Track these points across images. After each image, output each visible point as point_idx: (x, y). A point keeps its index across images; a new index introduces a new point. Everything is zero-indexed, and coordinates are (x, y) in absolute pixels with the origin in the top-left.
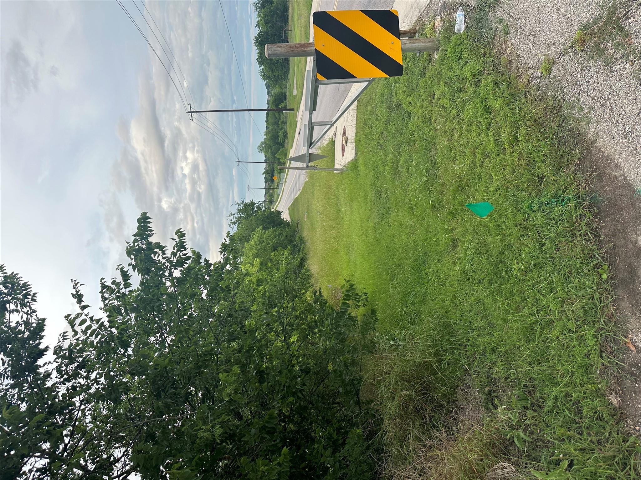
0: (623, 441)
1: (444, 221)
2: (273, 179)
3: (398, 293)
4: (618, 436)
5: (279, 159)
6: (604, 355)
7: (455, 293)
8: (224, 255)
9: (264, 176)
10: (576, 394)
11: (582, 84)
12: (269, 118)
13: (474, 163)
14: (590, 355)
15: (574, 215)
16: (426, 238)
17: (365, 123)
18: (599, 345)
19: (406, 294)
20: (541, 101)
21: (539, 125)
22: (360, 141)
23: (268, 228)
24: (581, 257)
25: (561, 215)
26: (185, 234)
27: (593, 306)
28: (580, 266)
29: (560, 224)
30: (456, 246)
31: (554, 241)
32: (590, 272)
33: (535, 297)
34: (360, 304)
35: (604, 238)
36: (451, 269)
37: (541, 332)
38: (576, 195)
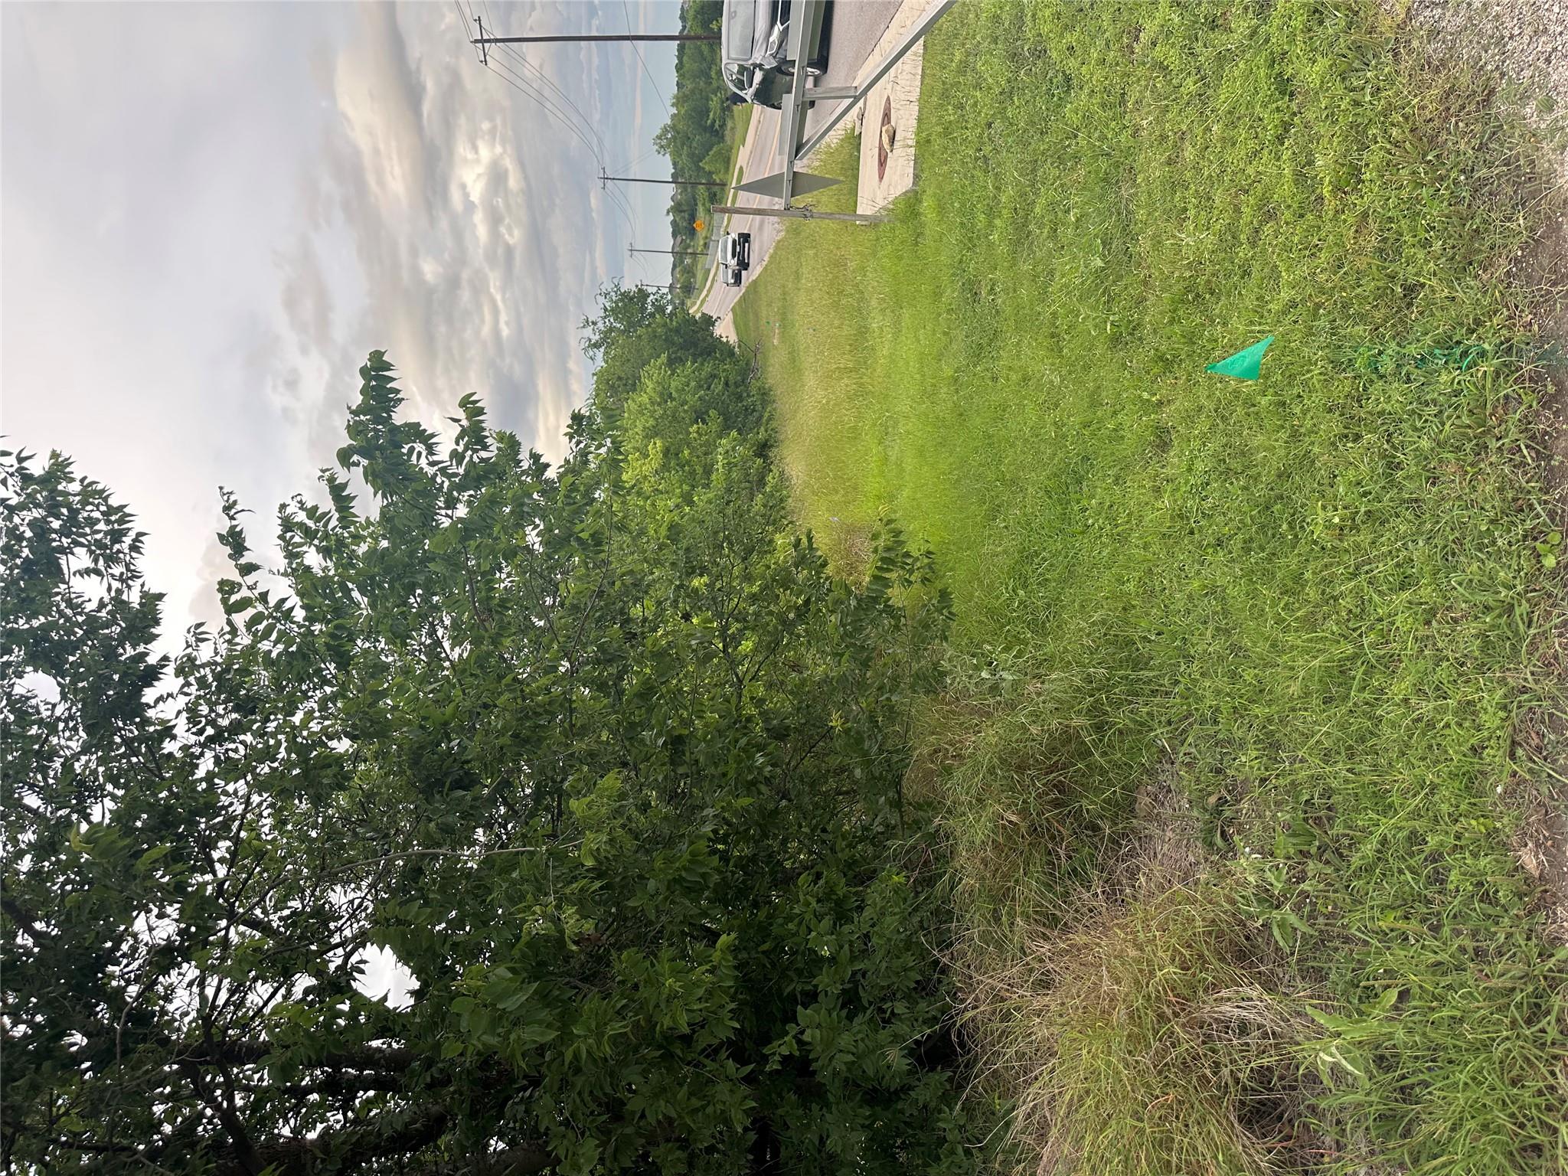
0: (1540, 955)
1: (1140, 379)
2: (694, 229)
3: (1005, 552)
4: (1529, 943)
5: (710, 173)
6: (1520, 752)
7: (1151, 564)
8: (578, 443)
9: (671, 217)
10: (1437, 839)
11: (1561, 33)
12: (685, 58)
13: (1232, 230)
14: (1484, 748)
15: (1491, 397)
16: (1088, 419)
17: (945, 95)
18: (1510, 728)
19: (1027, 556)
20: (1437, 71)
21: (1425, 140)
22: (929, 141)
23: (681, 360)
24: (1493, 507)
25: (1457, 394)
26: (483, 409)
27: (1510, 634)
28: (1488, 529)
29: (1449, 417)
30: (1164, 446)
31: (1426, 458)
32: (1513, 548)
33: (1358, 593)
34: (913, 579)
35: (1562, 462)
36: (1147, 504)
37: (1364, 680)
38: (1502, 343)
